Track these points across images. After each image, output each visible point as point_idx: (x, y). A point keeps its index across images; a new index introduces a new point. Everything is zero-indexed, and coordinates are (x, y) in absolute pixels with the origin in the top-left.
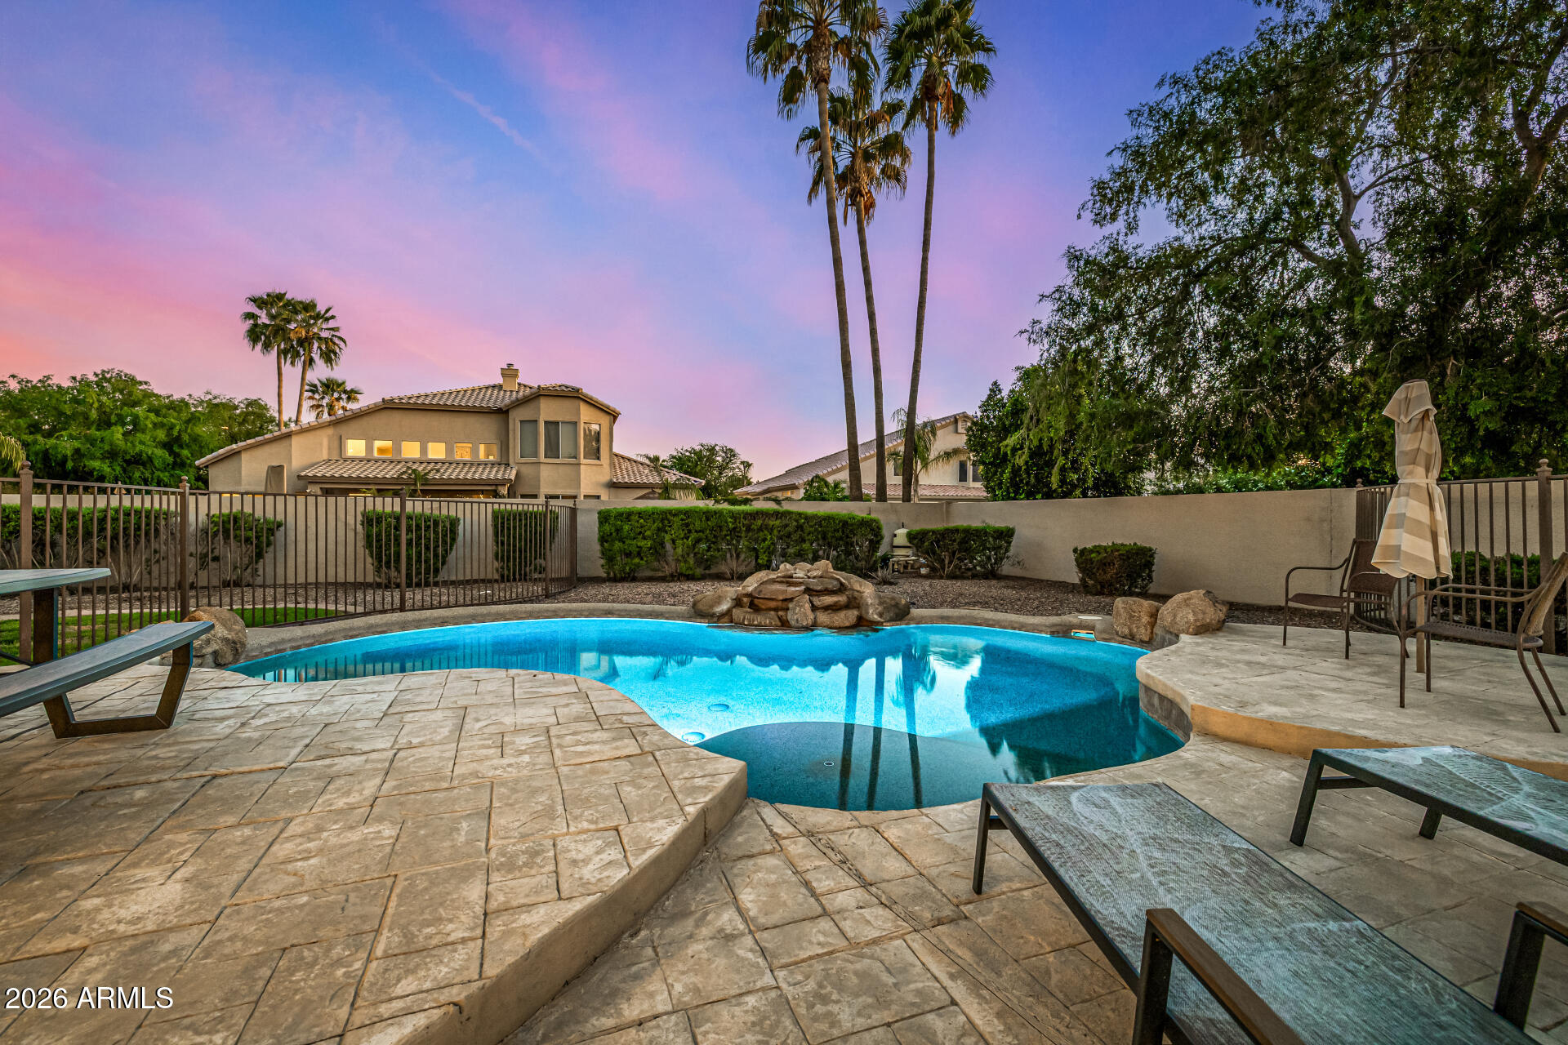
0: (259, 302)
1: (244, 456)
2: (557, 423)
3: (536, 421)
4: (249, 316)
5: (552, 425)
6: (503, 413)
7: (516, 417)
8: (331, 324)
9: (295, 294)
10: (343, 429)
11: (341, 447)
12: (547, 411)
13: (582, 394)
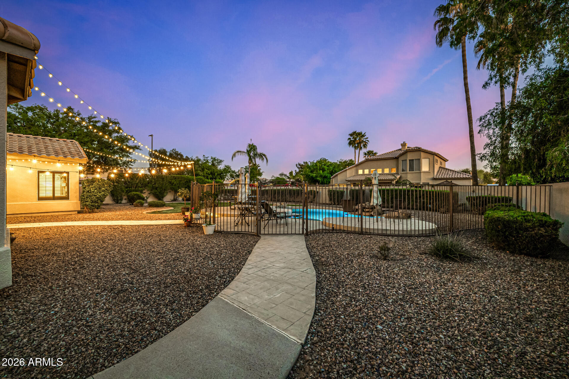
0: (351, 135)
1: (338, 175)
2: (413, 160)
3: (406, 160)
4: (349, 139)
5: (411, 161)
6: (397, 158)
7: (401, 159)
8: (365, 137)
9: (358, 131)
10: (358, 167)
11: (357, 172)
12: (410, 156)
13: (421, 149)
